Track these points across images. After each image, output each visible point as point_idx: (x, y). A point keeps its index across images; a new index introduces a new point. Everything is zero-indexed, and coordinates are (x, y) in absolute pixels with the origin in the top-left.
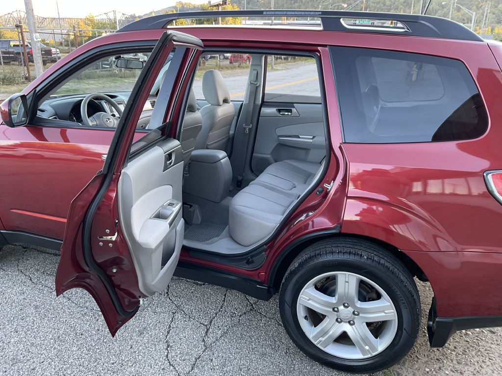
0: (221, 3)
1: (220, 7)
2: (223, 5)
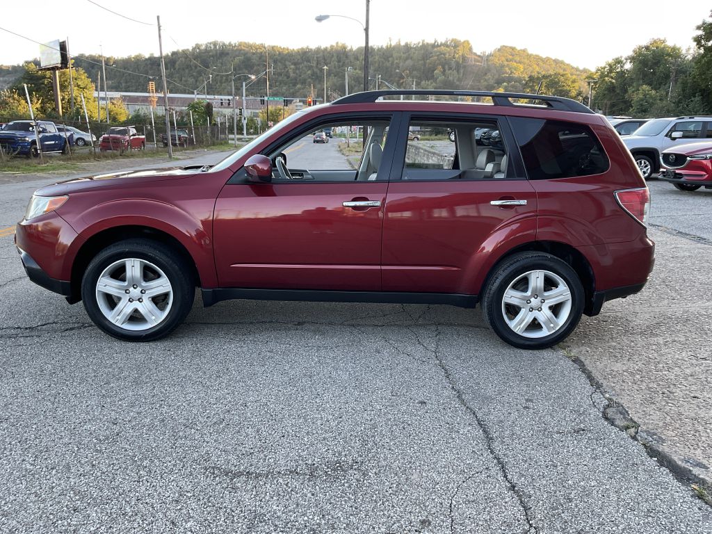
0: (60, 66)
1: (57, 72)
2: (61, 68)
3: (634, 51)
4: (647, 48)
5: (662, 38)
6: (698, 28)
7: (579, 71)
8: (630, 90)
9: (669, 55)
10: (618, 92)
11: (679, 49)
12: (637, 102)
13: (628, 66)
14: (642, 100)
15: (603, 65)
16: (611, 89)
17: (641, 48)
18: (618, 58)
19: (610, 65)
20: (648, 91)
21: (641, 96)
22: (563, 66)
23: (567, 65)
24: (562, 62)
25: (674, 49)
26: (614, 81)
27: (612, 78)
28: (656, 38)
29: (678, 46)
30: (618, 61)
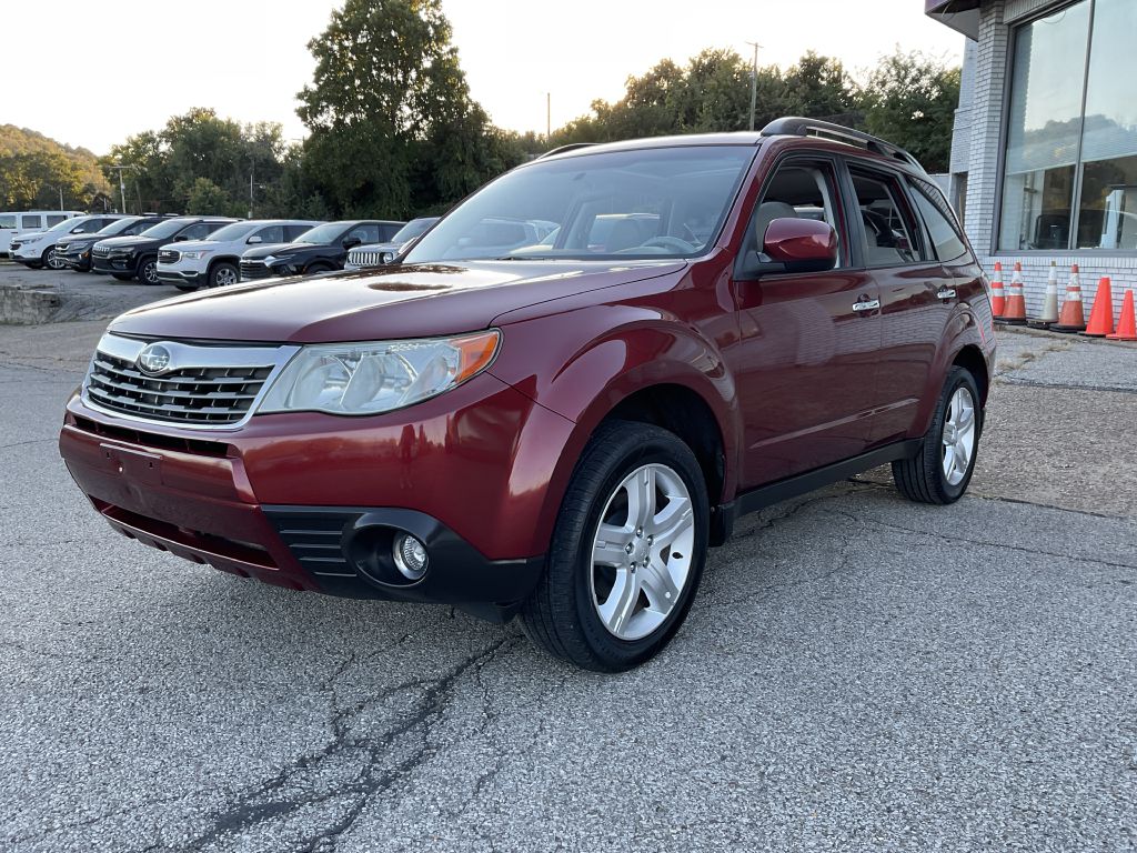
3: (169, 124)
4: (189, 121)
5: (208, 108)
6: (300, 96)
7: (72, 151)
8: (178, 185)
9: (224, 134)
10: (156, 186)
11: (236, 126)
12: (196, 202)
13: (164, 147)
14: (202, 200)
15: (125, 144)
16: (145, 182)
17: (178, 121)
18: (147, 135)
19: (135, 144)
20: (209, 186)
21: (200, 195)
22: (40, 141)
23: (48, 140)
24: (37, 135)
25: (229, 125)
26: (146, 169)
27: (142, 164)
28: (199, 107)
29: (234, 121)
30: (147, 138)
